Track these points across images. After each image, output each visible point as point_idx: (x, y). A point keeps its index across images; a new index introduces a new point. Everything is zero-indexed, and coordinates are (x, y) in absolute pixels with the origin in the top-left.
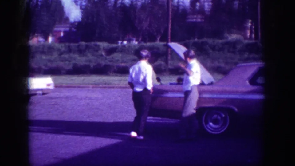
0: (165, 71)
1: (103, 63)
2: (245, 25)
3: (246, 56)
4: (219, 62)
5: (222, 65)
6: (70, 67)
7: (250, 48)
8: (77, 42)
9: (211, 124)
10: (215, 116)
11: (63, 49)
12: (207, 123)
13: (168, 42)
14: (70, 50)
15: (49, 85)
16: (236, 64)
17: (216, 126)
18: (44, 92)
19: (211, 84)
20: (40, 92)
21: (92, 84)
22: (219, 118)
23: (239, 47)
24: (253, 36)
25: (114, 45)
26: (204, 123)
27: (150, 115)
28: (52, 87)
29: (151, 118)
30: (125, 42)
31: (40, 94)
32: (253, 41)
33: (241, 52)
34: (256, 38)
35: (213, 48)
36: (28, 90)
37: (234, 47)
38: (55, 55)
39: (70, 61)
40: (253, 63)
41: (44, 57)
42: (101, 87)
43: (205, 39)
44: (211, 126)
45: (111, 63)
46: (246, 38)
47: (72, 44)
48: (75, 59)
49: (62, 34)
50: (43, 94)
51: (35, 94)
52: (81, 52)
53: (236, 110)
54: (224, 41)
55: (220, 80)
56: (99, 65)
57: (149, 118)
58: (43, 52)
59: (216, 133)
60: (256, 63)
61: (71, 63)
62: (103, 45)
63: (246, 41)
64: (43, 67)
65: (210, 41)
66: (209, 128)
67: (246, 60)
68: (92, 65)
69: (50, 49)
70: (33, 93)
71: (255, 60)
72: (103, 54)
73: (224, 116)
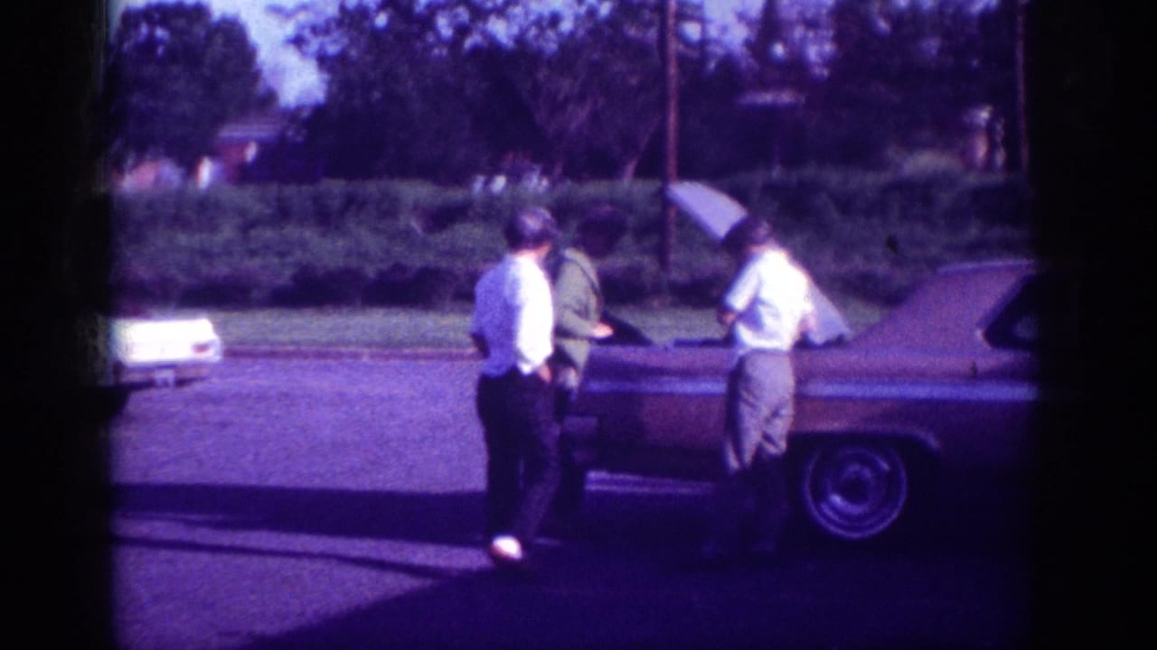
0: (657, 290)
1: (416, 261)
2: (966, 119)
3: (973, 232)
4: (868, 258)
5: (882, 269)
6: (285, 277)
7: (986, 204)
8: (313, 179)
9: (837, 499)
10: (854, 468)
11: (257, 208)
12: (820, 496)
13: (665, 180)
14: (283, 213)
15: (202, 348)
16: (934, 263)
17: (856, 510)
18: (183, 376)
19: (838, 342)
20: (169, 375)
21: (369, 345)
22: (867, 473)
23: (945, 198)
24: (1000, 158)
25: (456, 195)
26: (809, 498)
27: (598, 466)
28: (213, 355)
29: (603, 475)
30: (500, 183)
31: (165, 384)
32: (998, 178)
33: (956, 217)
34: (1012, 163)
35: (846, 205)
36: (119, 367)
37: (928, 200)
38: (227, 232)
39: (282, 255)
40: (998, 263)
41: (182, 239)
42: (405, 357)
43: (809, 171)
44: (834, 508)
45: (443, 264)
46: (969, 165)
47: (290, 190)
48: (303, 245)
49: (251, 152)
50: (181, 383)
51: (150, 384)
52: (325, 218)
53: (933, 442)
54: (885, 177)
55: (871, 329)
56: (399, 268)
57: (593, 475)
58: (178, 220)
59: (856, 535)
60: (1011, 262)
61: (289, 259)
62: (416, 192)
63: (972, 179)
64: (182, 279)
65: (833, 177)
66: (830, 514)
67: (973, 250)
68: (370, 271)
69: (205, 210)
70: (137, 377)
71: (1008, 247)
72: (416, 225)
73: (885, 466)
